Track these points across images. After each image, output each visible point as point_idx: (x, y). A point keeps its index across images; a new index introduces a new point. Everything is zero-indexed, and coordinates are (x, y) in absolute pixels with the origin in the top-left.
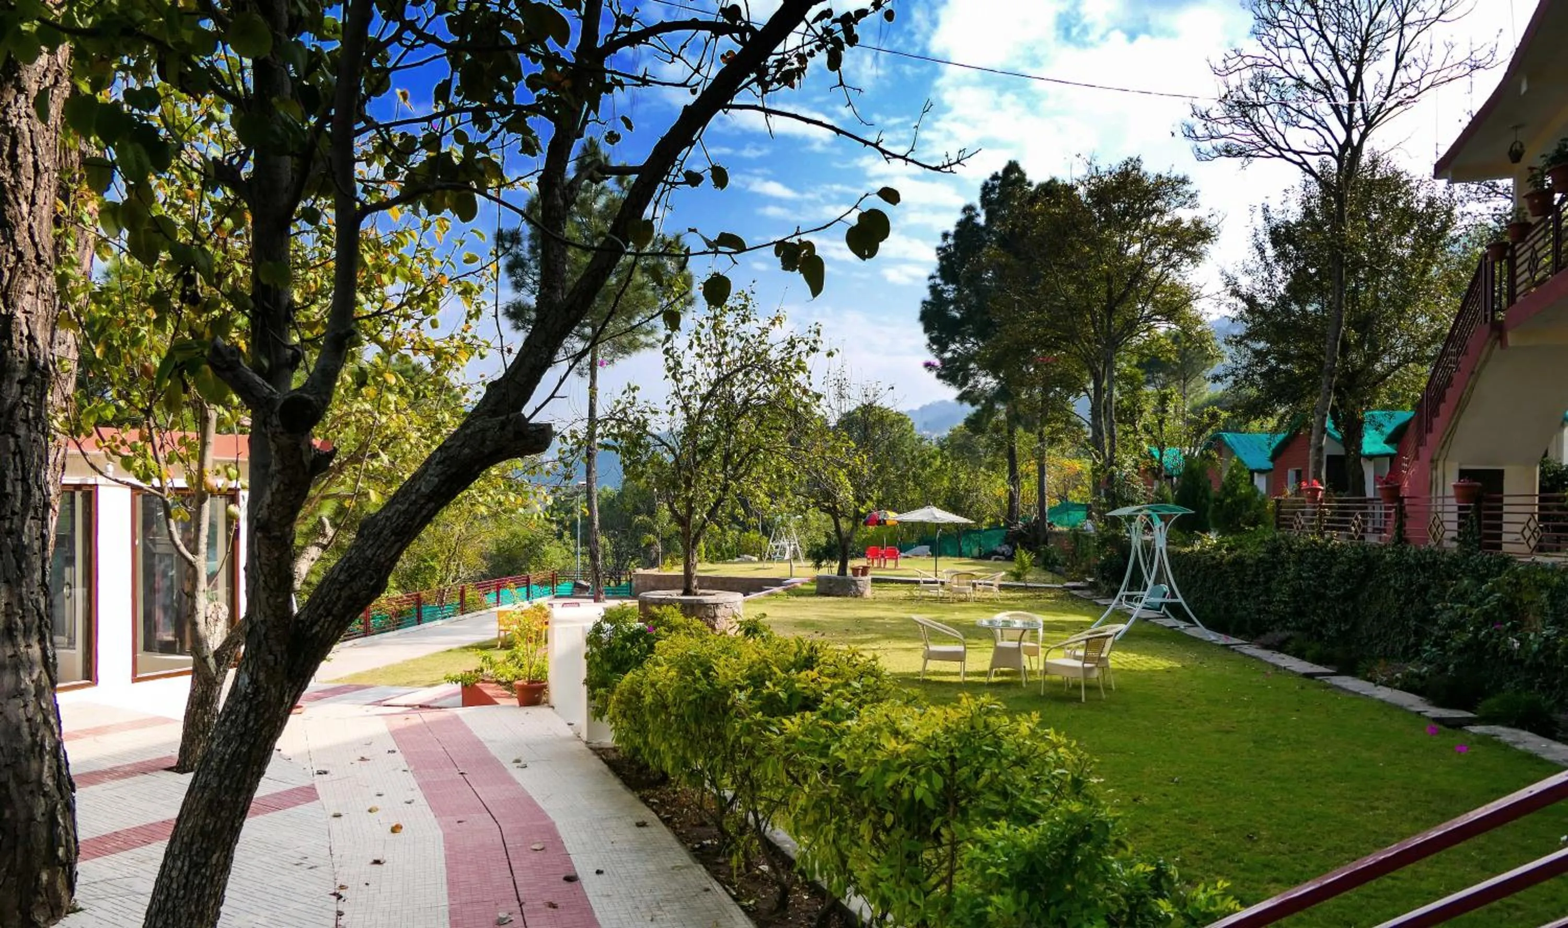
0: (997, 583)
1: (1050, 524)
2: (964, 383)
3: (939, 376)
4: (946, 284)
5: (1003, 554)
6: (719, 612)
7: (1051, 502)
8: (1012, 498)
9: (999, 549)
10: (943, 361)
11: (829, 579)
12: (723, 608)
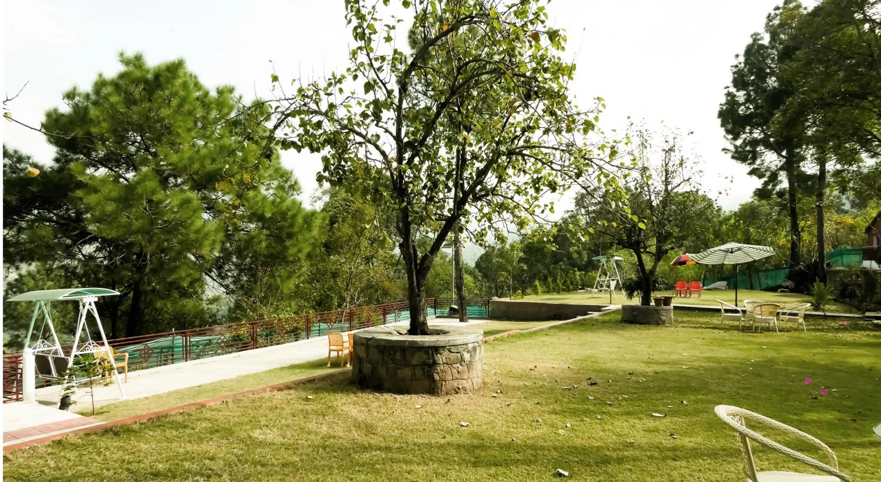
0: (802, 313)
1: (828, 265)
2: (753, 163)
3: (733, 157)
4: (738, 91)
5: (787, 287)
6: (441, 358)
7: (828, 249)
8: (794, 245)
9: (784, 284)
10: (736, 147)
11: (633, 309)
12: (446, 353)
